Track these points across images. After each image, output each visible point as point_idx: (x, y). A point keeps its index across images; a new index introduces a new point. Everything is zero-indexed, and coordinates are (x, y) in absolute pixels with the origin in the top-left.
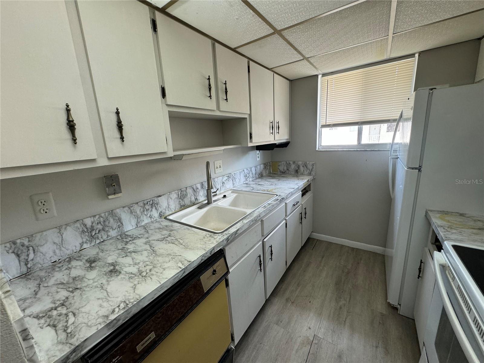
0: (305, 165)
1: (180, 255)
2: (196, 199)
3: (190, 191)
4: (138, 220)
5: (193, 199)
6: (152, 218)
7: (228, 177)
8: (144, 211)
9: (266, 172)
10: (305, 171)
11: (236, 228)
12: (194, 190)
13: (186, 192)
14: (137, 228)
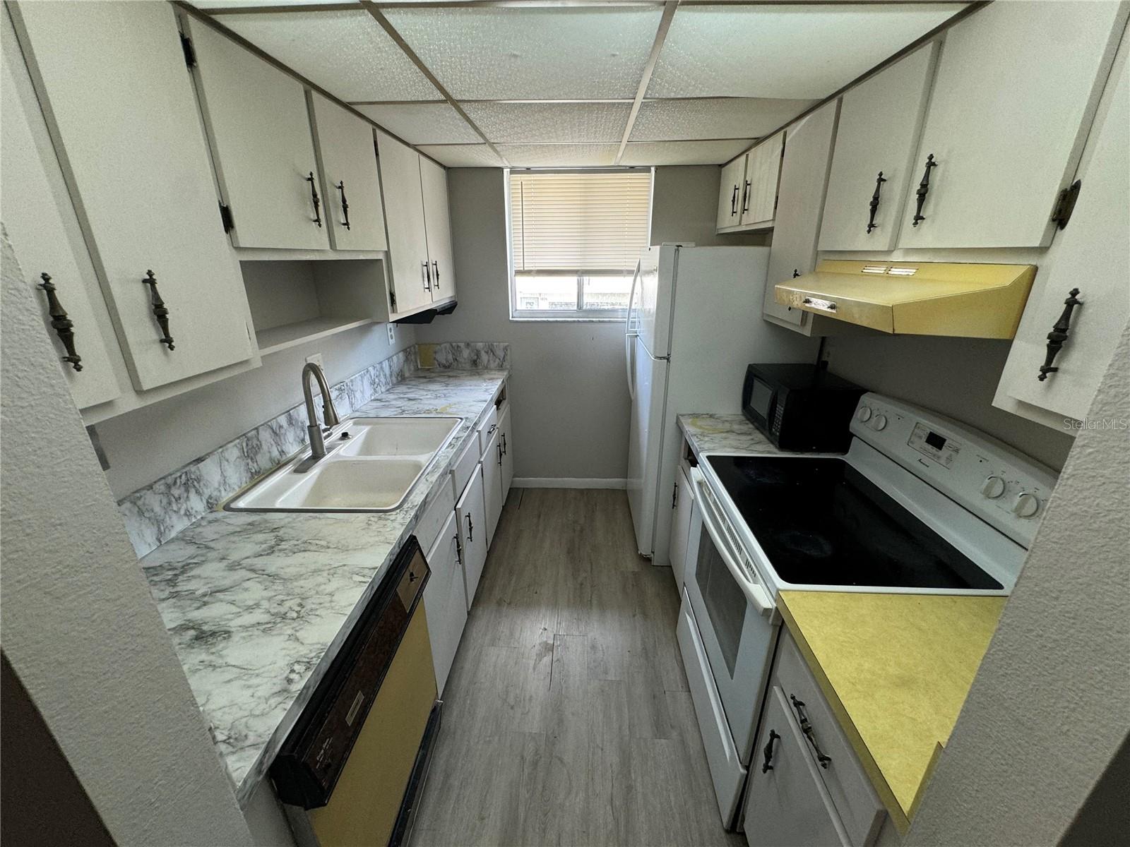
0: (491, 350)
1: (345, 565)
2: (282, 453)
3: (265, 435)
4: (159, 528)
5: (275, 453)
6: (191, 515)
7: (340, 389)
8: (170, 503)
9: (410, 370)
10: (491, 362)
11: (422, 493)
12: (275, 433)
13: (258, 440)
14: (161, 548)
